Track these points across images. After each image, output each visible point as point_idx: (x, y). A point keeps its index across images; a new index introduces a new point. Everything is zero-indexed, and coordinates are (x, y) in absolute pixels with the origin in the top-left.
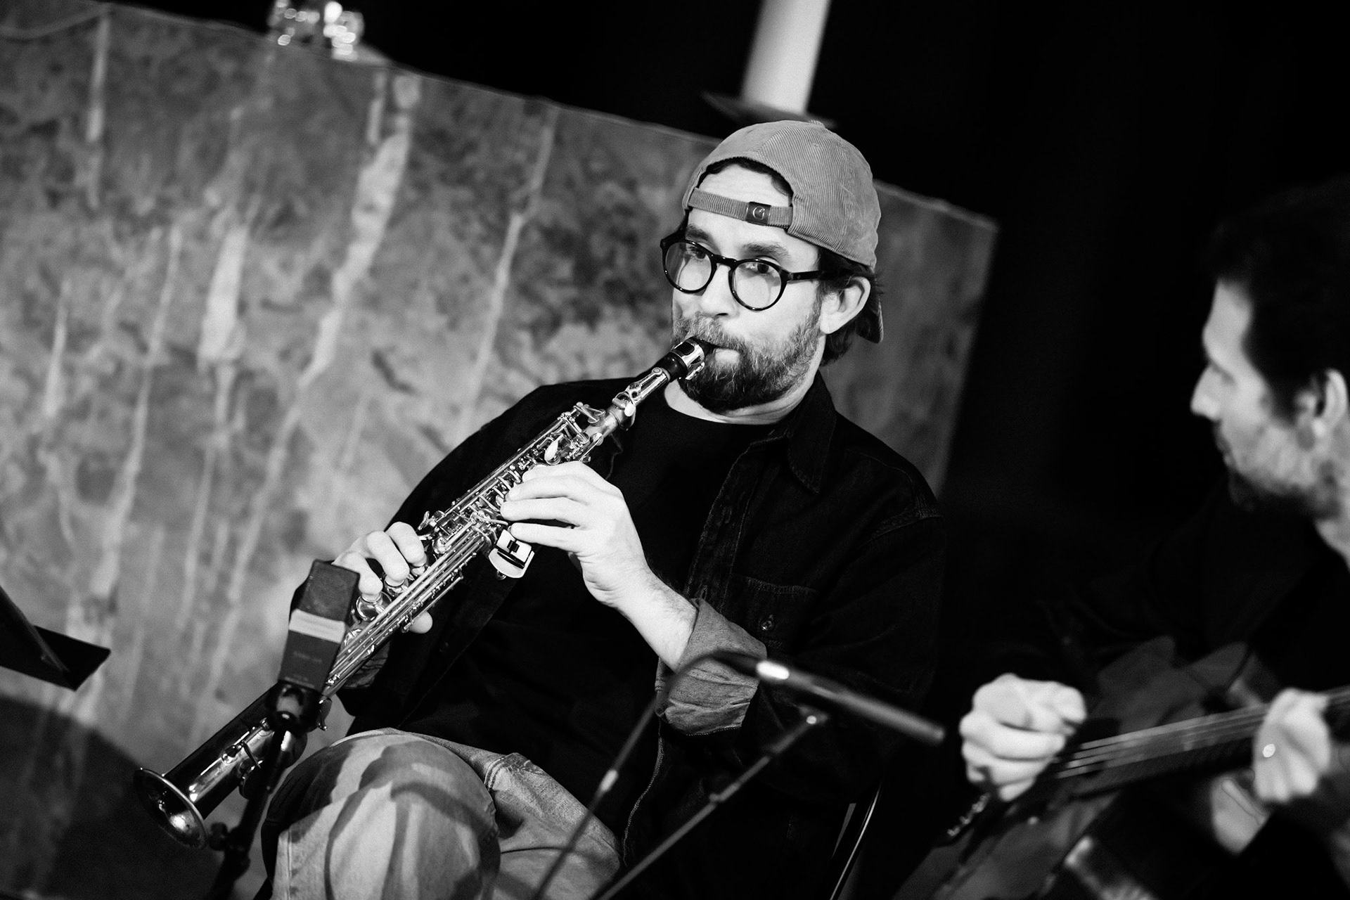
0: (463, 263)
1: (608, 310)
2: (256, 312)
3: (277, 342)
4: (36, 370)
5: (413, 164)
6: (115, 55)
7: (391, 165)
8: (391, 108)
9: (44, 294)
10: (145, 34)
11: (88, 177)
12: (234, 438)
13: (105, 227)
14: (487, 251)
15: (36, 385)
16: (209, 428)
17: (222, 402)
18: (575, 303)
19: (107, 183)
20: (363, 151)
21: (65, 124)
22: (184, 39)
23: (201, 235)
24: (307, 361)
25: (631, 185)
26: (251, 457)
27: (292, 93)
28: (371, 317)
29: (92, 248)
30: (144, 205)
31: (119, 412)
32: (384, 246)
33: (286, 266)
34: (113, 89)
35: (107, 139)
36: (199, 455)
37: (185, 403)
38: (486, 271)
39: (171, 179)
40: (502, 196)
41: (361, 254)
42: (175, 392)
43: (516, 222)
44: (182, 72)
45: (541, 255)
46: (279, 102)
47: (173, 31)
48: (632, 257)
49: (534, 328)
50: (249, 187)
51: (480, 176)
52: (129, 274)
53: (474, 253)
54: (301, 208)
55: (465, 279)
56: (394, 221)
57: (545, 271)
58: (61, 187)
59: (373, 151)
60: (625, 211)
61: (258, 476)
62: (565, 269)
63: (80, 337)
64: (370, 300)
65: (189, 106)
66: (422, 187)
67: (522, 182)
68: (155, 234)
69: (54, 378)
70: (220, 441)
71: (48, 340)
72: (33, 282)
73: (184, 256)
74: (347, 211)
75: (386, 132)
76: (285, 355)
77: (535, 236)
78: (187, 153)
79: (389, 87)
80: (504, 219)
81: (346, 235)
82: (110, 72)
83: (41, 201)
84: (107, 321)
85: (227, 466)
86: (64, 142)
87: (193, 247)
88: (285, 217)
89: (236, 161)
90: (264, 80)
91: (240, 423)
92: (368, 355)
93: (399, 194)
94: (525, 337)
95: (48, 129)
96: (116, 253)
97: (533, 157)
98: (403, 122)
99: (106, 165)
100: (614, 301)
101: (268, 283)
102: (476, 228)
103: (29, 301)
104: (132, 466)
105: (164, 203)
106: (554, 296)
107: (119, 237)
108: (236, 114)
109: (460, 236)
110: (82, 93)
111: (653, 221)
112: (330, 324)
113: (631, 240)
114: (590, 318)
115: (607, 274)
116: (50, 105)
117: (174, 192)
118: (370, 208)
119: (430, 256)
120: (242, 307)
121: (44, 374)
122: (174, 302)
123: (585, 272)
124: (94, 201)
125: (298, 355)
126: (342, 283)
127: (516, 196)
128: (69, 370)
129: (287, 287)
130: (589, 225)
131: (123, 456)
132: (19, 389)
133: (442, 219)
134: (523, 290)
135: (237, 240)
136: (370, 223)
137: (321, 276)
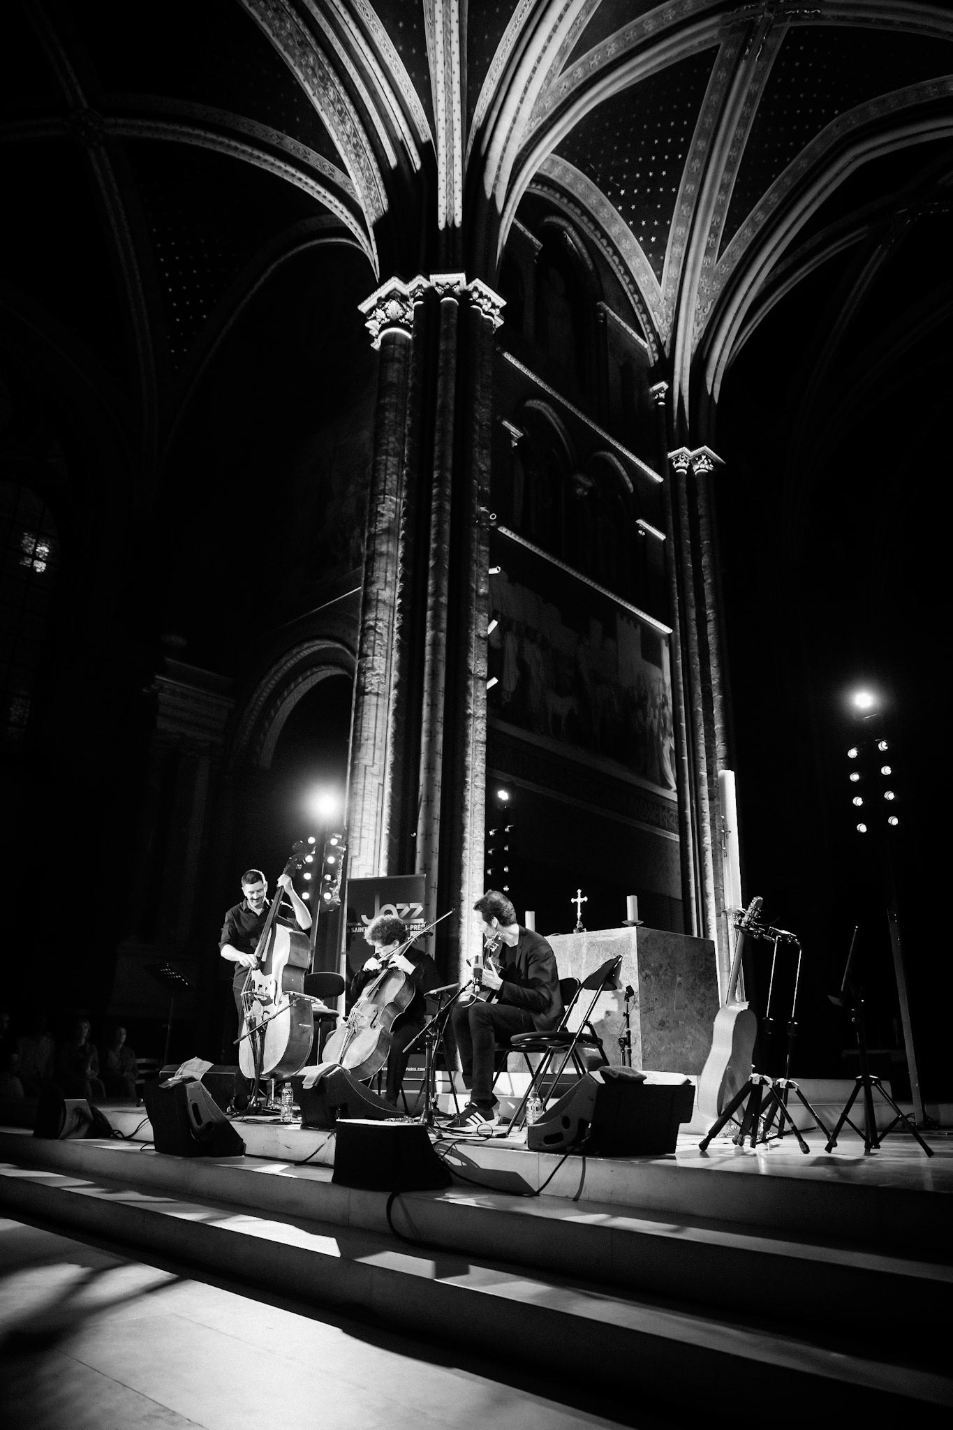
0: (596, 958)
5: (586, 944)
7: (585, 947)
20: (581, 945)
23: (566, 965)
25: (613, 938)
27: (572, 941)
32: (587, 959)
33: (576, 966)
38: (599, 957)
40: (599, 946)
41: (584, 961)
43: (601, 949)
44: (560, 943)
45: (605, 953)
46: (570, 942)
50: (570, 956)
51: (595, 944)
53: (597, 955)
54: (576, 957)
55: (597, 960)
56: (587, 955)
59: (583, 945)
66: (589, 949)
67: (600, 943)
74: (581, 955)
75: (584, 942)
77: (603, 950)
79: (582, 936)
80: (599, 949)
81: (582, 958)
87: (565, 967)
88: (574, 959)
89: (568, 953)
90: (568, 940)
93: (587, 950)
97: (601, 939)
98: (583, 939)
102: (597, 952)
108: (566, 946)
109: (595, 954)
119: (592, 957)
126: (583, 967)
130: (610, 946)
133: (592, 952)
135: (570, 964)
136: (584, 956)
137: (580, 966)
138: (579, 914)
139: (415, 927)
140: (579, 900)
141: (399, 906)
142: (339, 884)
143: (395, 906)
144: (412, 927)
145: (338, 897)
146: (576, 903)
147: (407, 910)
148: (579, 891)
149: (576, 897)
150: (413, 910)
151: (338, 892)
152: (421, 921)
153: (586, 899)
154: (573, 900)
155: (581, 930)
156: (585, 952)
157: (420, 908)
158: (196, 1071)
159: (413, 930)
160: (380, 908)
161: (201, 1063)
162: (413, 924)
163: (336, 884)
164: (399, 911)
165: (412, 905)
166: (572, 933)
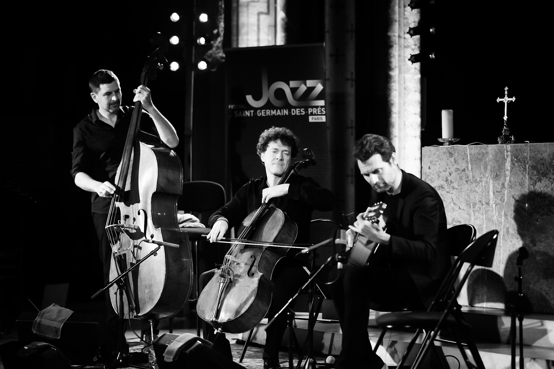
0: (521, 176)
1: (542, 178)
2: (496, 193)
3: (500, 198)
4: (470, 213)
5: (512, 160)
6: (470, 154)
7: (509, 162)
8: (507, 151)
9: (468, 199)
10: (474, 149)
11: (471, 177)
12: (497, 216)
13: (474, 184)
14: (524, 173)
15: (470, 216)
16: (493, 216)
17: (494, 210)
18: (538, 178)
19: (473, 177)
20: (505, 159)
21: (466, 168)
22: (478, 148)
23: (487, 183)
24: (504, 200)
25: (541, 155)
26: (499, 219)
27: (494, 154)
28: (511, 189)
29: (473, 189)
30: (478, 179)
31: (481, 217)
32: (510, 176)
33: (498, 184)
34: (471, 160)
35: (472, 169)
36: (493, 221)
37: (489, 212)
38: (525, 176)
39: (481, 174)
40: (525, 162)
41: (508, 179)
42: (488, 211)
43: (527, 166)
44: (480, 154)
45: (532, 171)
46: (492, 155)
47: (477, 147)
48: (544, 167)
49: (533, 184)
50: (491, 171)
51: (521, 160)
52: (479, 192)
53: (522, 173)
54: (499, 173)
55: (522, 179)
56: (511, 172)
57: (533, 173)
58: (467, 180)
59: (506, 160)
60: (541, 159)
61: (501, 223)
62: (535, 173)
63: (475, 204)
64: (511, 187)
65: (481, 160)
66: (514, 164)
67: (527, 159)
68: (481, 184)
69: (472, 213)
70: (495, 218)
71: (470, 207)
72: (467, 197)
73: (485, 186)
74: (505, 171)
75: (507, 156)
76: (501, 200)
77: (530, 168)
78: (482, 167)
79: (506, 147)
80: (526, 166)
81: (505, 176)
82: (470, 157)
83: (466, 183)
84: (477, 202)
85: (497, 222)
86: (467, 172)
87: (486, 184)
88: (497, 176)
89: (489, 167)
90: (490, 152)
91: (497, 214)
92: (512, 196)
93: (511, 166)
94: (532, 186)
95: (464, 170)
96: (476, 189)
97: (528, 154)
98: (509, 153)
99: (472, 174)
100: (542, 176)
101: (497, 188)
102: (522, 169)
103: (467, 200)
104: (485, 226)
105: (481, 178)
106: (534, 178)
107: (476, 186)
108: (488, 159)
109: (520, 171)
110: (467, 162)
111: (546, 160)
112: (506, 192)
113: (543, 164)
114: (540, 180)
115: (541, 172)
116: (464, 166)
117: (482, 175)
118: (508, 170)
119: (517, 175)
120: (494, 193)
121: (471, 213)
122: (485, 195)
123: (538, 172)
124: (472, 181)
125: (502, 200)
126: (506, 185)
127: (526, 162)
128: (474, 211)
129: (499, 188)
130: (537, 163)
131: (483, 225)
132: (468, 216)
133: (517, 169)
134: (531, 178)
135: (491, 182)
136: (508, 173)
137: (503, 184)
138: (505, 118)
139: (314, 111)
140: (506, 100)
141: (293, 84)
142: (222, 34)
143: (288, 84)
144: (310, 111)
145: (222, 51)
146: (502, 103)
147: (303, 88)
148: (506, 88)
149: (503, 97)
150: (311, 89)
151: (220, 45)
152: (322, 103)
153: (514, 99)
154: (499, 100)
155: (507, 140)
156: (509, 168)
157: (320, 87)
158: (54, 320)
159: (312, 114)
160: (269, 86)
161: (60, 312)
162: (312, 107)
163: (218, 35)
164: (294, 90)
165: (310, 83)
166: (497, 143)
